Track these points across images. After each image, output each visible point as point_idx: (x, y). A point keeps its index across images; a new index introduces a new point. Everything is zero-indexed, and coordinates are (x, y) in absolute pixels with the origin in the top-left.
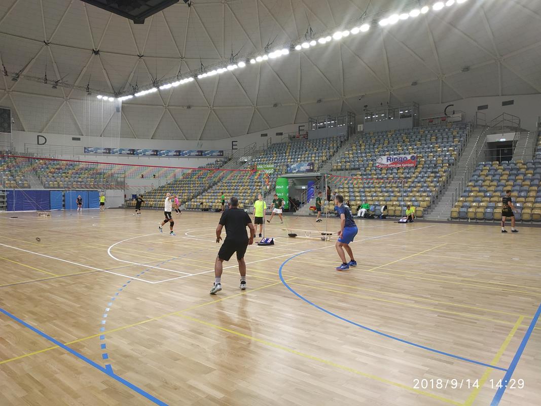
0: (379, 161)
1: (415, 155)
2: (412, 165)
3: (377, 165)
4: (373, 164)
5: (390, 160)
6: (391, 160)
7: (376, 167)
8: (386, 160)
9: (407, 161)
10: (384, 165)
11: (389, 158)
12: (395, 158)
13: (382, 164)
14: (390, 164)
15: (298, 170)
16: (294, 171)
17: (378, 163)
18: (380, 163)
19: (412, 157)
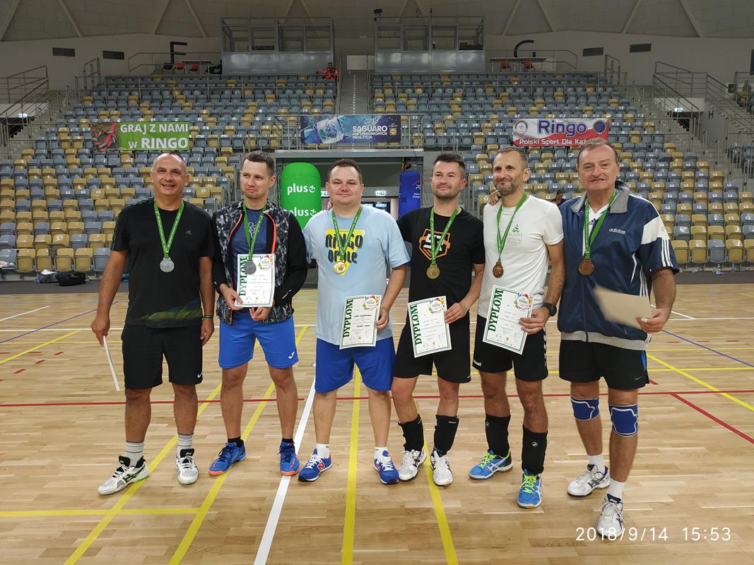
3: (515, 138)
5: (546, 128)
6: (549, 129)
8: (536, 128)
9: (584, 134)
10: (532, 139)
11: (545, 124)
12: (558, 125)
13: (527, 138)
14: (546, 139)
15: (345, 137)
16: (329, 141)
17: (516, 134)
18: (521, 135)
19: (596, 125)
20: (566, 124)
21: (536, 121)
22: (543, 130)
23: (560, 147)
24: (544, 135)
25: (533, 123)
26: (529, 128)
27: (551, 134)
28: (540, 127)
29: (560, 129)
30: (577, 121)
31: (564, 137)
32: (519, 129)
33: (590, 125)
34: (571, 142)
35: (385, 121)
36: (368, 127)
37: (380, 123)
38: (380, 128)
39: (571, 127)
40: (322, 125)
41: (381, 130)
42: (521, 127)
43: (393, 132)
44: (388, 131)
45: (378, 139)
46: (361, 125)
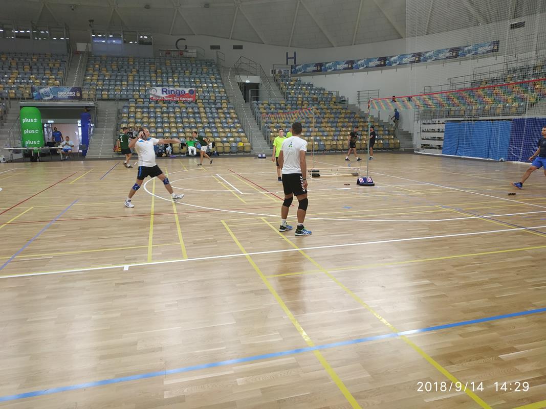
0: (153, 93)
1: (193, 89)
2: (191, 99)
3: (151, 96)
4: (146, 96)
5: (166, 92)
6: (168, 92)
7: (150, 99)
8: (161, 92)
9: (184, 95)
10: (160, 97)
11: (165, 90)
12: (171, 91)
13: (157, 97)
14: (166, 97)
15: (54, 97)
16: (47, 98)
17: (151, 94)
18: (154, 95)
19: (190, 91)
20: (175, 91)
21: (161, 88)
22: (165, 93)
23: (173, 101)
24: (165, 95)
25: (159, 89)
26: (158, 92)
27: (168, 95)
28: (163, 91)
29: (173, 92)
30: (180, 89)
31: (175, 96)
32: (153, 92)
33: (187, 91)
34: (178, 99)
35: (73, 90)
36: (65, 93)
37: (72, 91)
38: (71, 93)
39: (178, 92)
40: (42, 91)
41: (72, 94)
42: (154, 91)
43: (78, 95)
44: (76, 94)
45: (71, 98)
46: (62, 91)
